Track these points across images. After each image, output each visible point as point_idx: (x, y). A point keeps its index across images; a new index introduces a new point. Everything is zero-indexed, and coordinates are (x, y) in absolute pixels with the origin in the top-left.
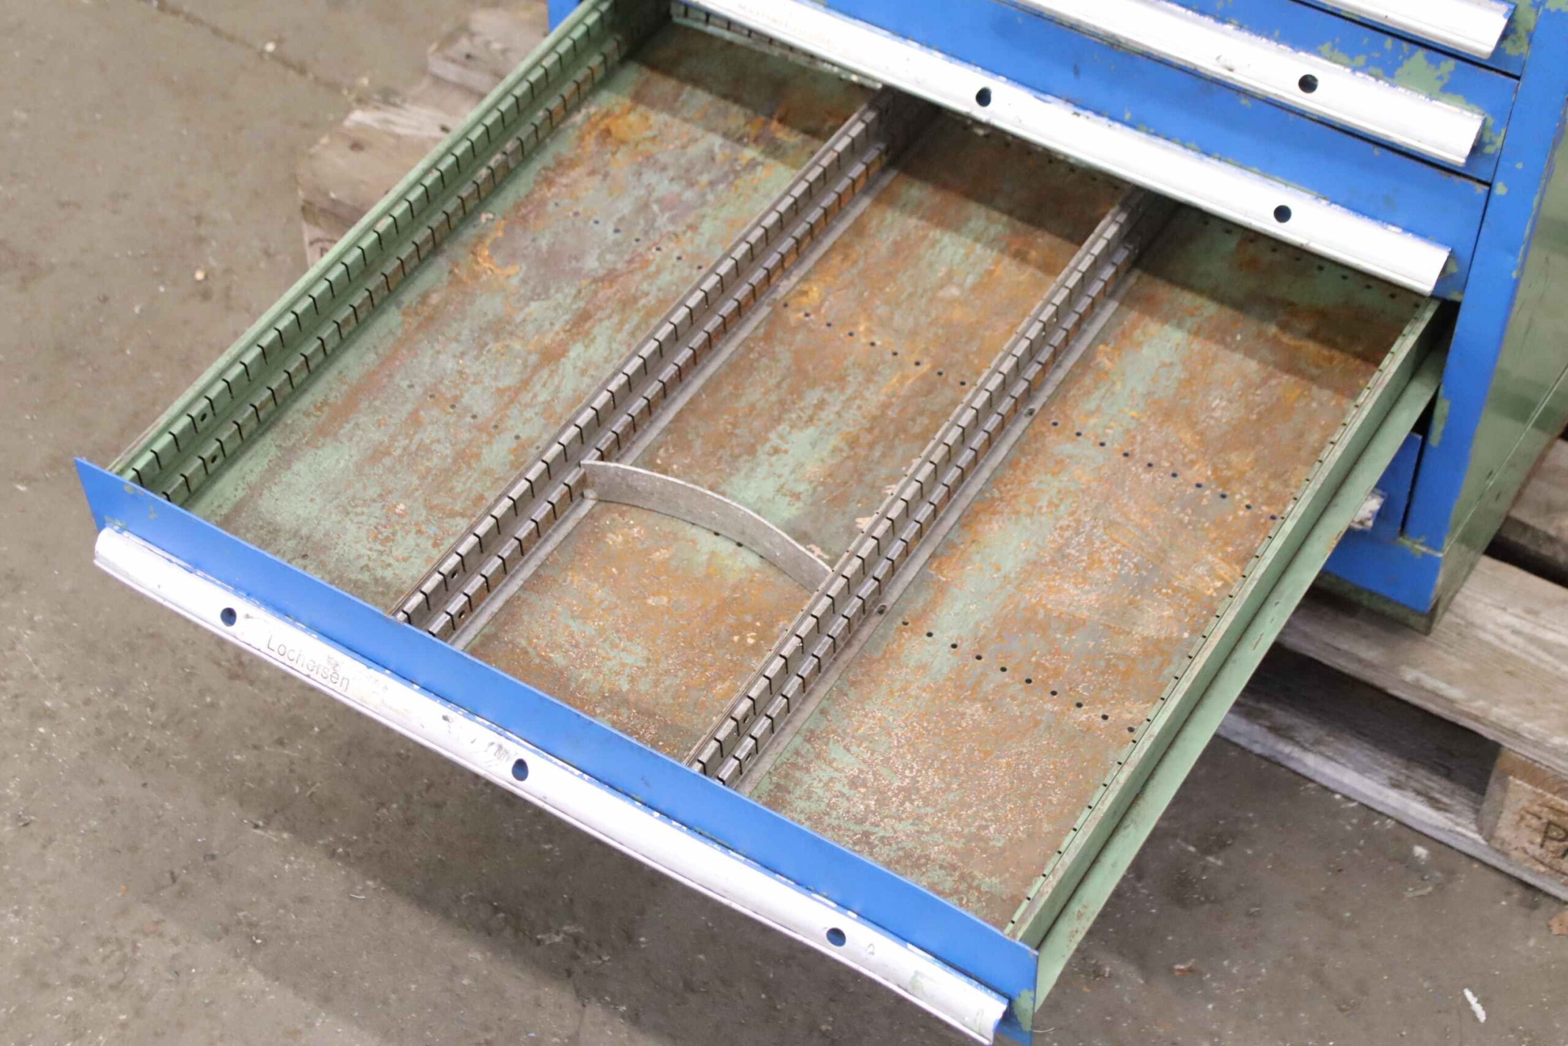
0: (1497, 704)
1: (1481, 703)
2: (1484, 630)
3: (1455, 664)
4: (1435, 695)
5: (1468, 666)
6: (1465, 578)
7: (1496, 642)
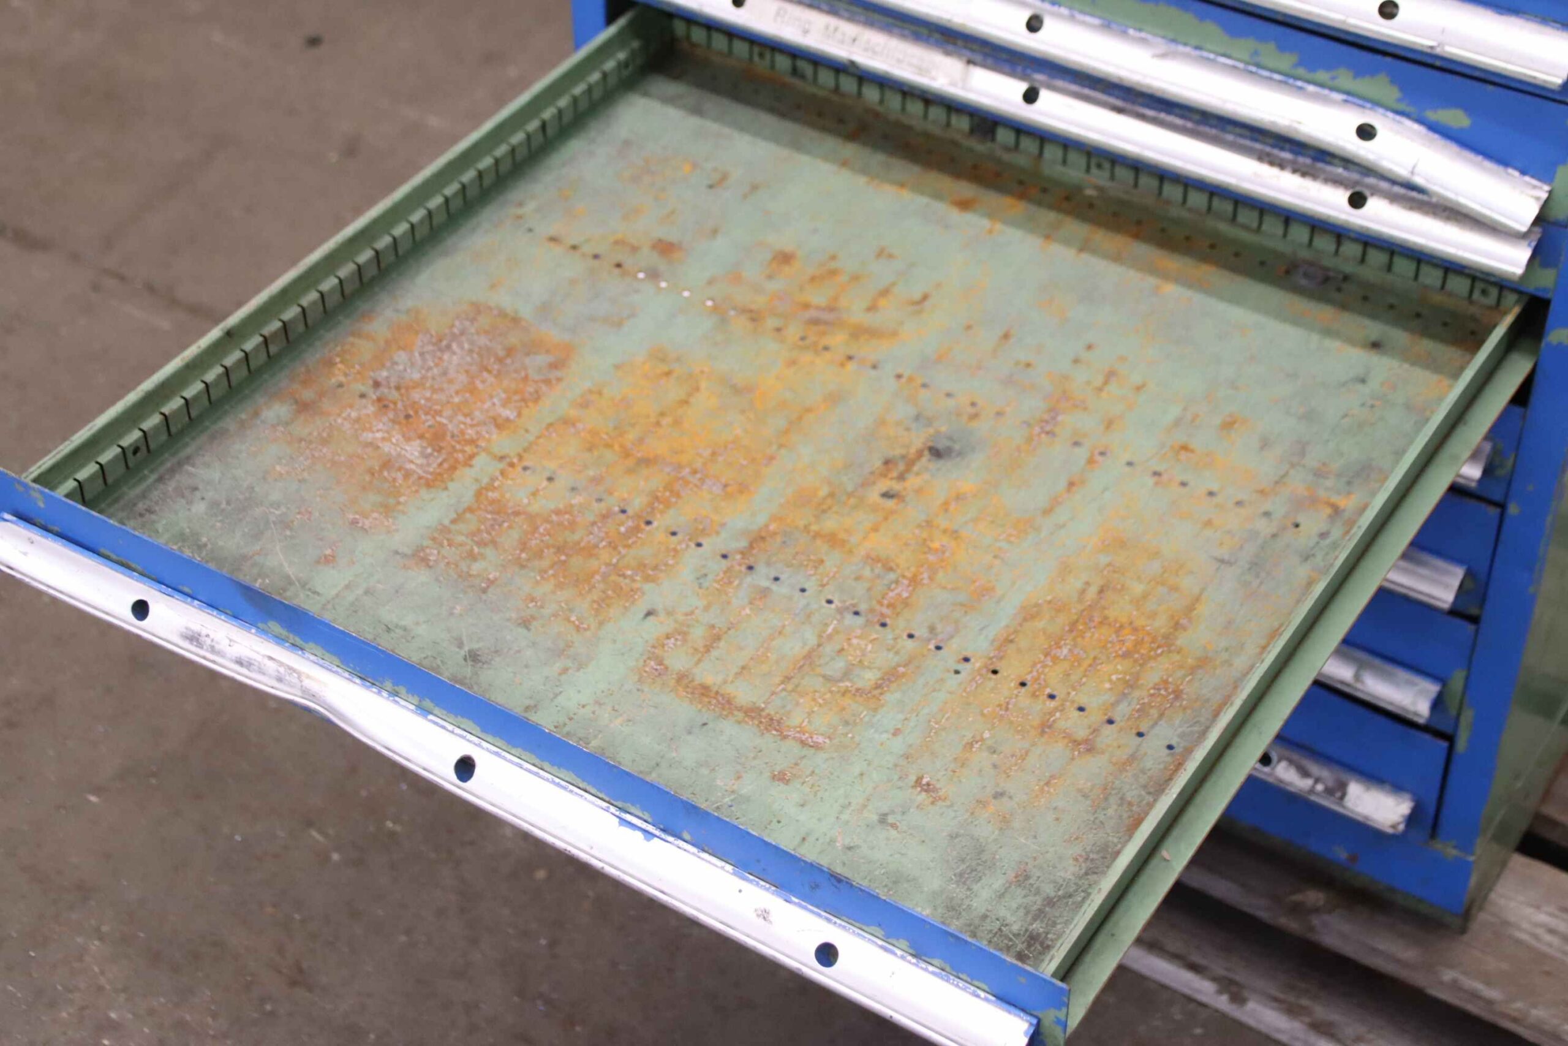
0: (1535, 1006)
1: (1519, 1005)
2: (1520, 929)
3: (1492, 964)
4: (1475, 996)
5: (1504, 966)
6: (1498, 876)
7: (1534, 943)
